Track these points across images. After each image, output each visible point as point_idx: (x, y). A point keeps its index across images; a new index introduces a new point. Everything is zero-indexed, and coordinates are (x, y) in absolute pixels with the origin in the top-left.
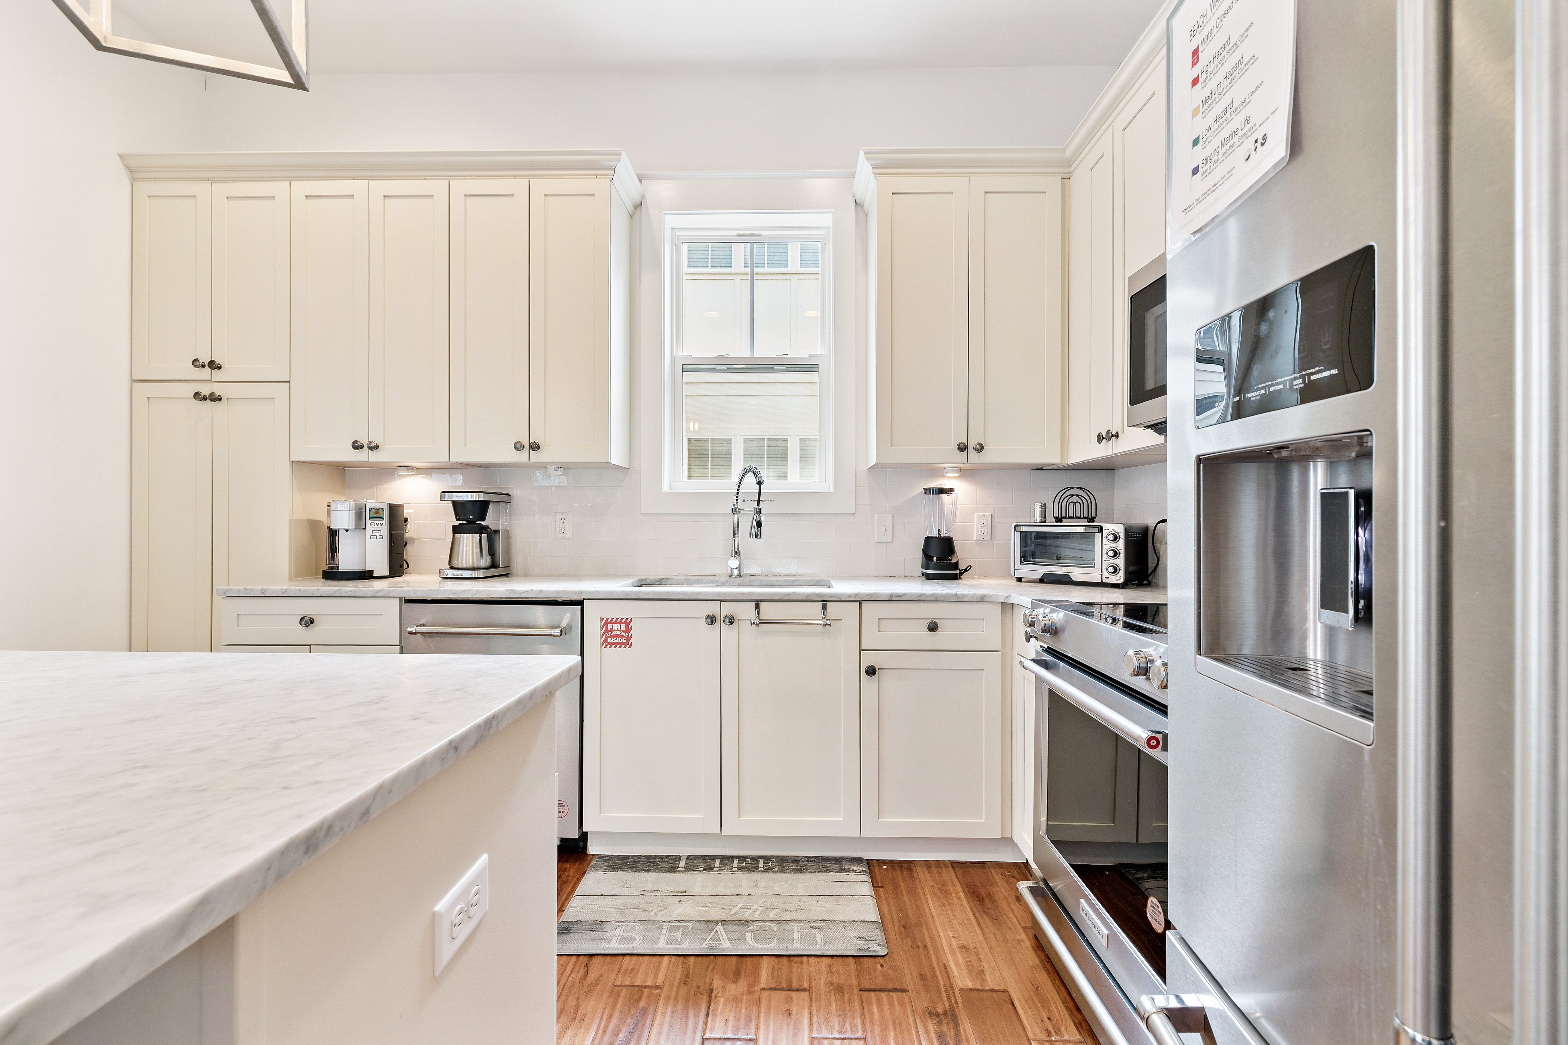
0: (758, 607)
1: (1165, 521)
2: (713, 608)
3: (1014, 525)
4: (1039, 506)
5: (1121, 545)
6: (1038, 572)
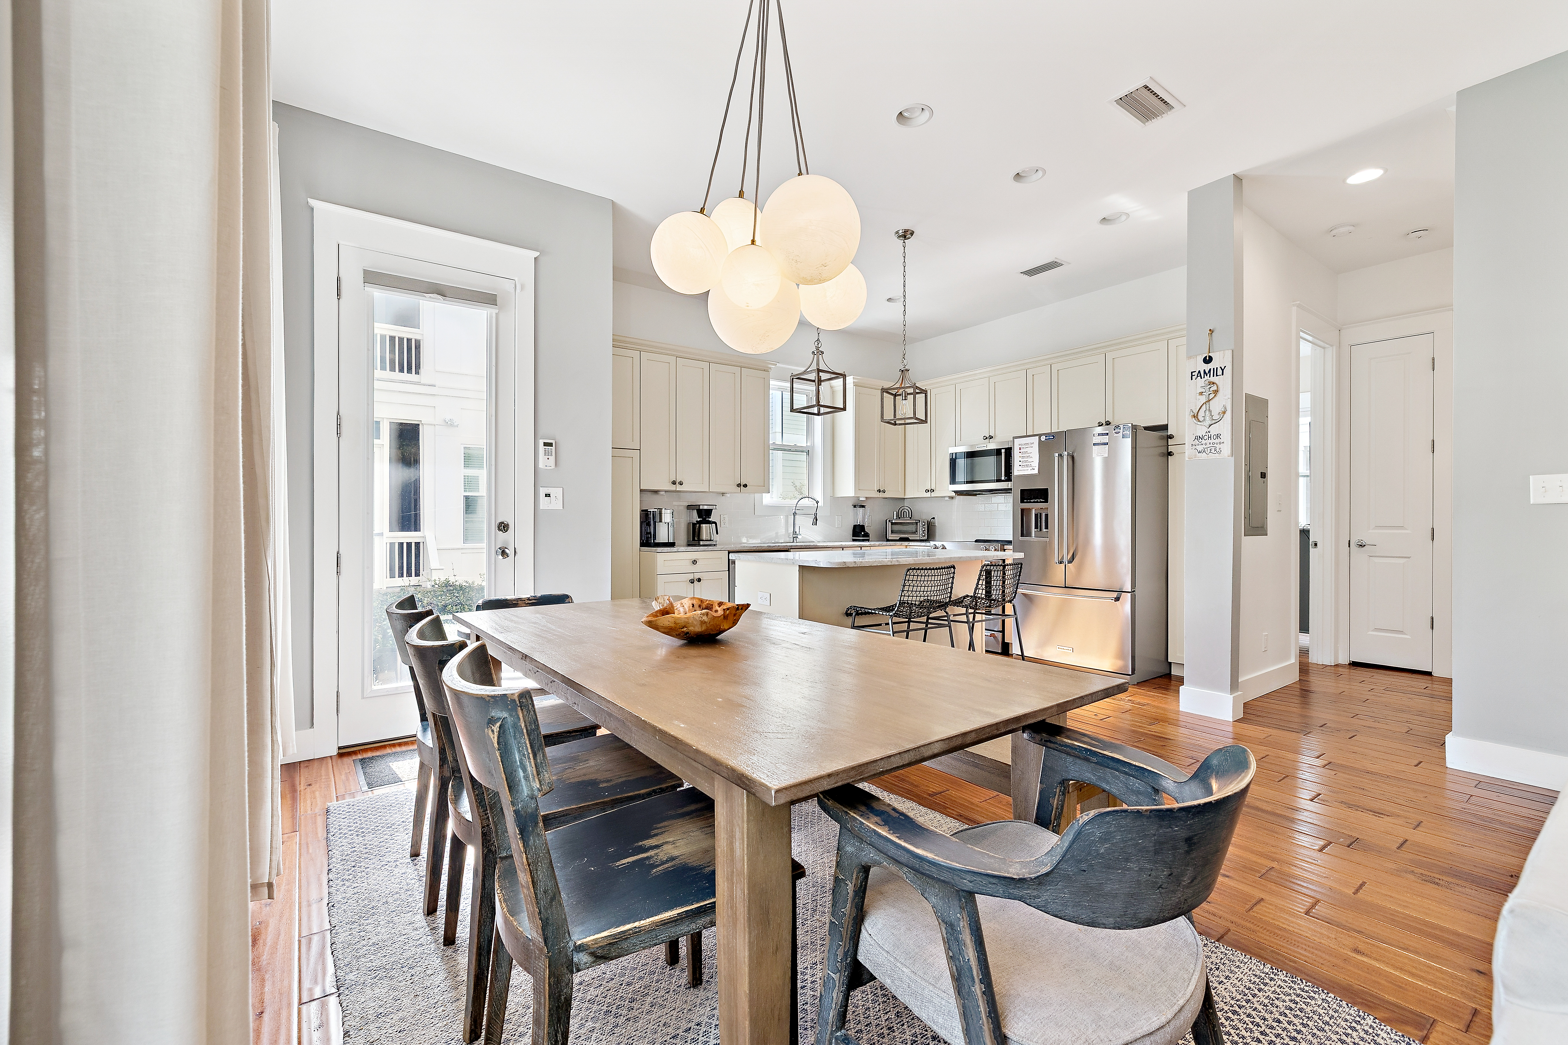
1: (934, 518)
3: (888, 520)
4: (895, 513)
5: (926, 526)
6: (897, 536)
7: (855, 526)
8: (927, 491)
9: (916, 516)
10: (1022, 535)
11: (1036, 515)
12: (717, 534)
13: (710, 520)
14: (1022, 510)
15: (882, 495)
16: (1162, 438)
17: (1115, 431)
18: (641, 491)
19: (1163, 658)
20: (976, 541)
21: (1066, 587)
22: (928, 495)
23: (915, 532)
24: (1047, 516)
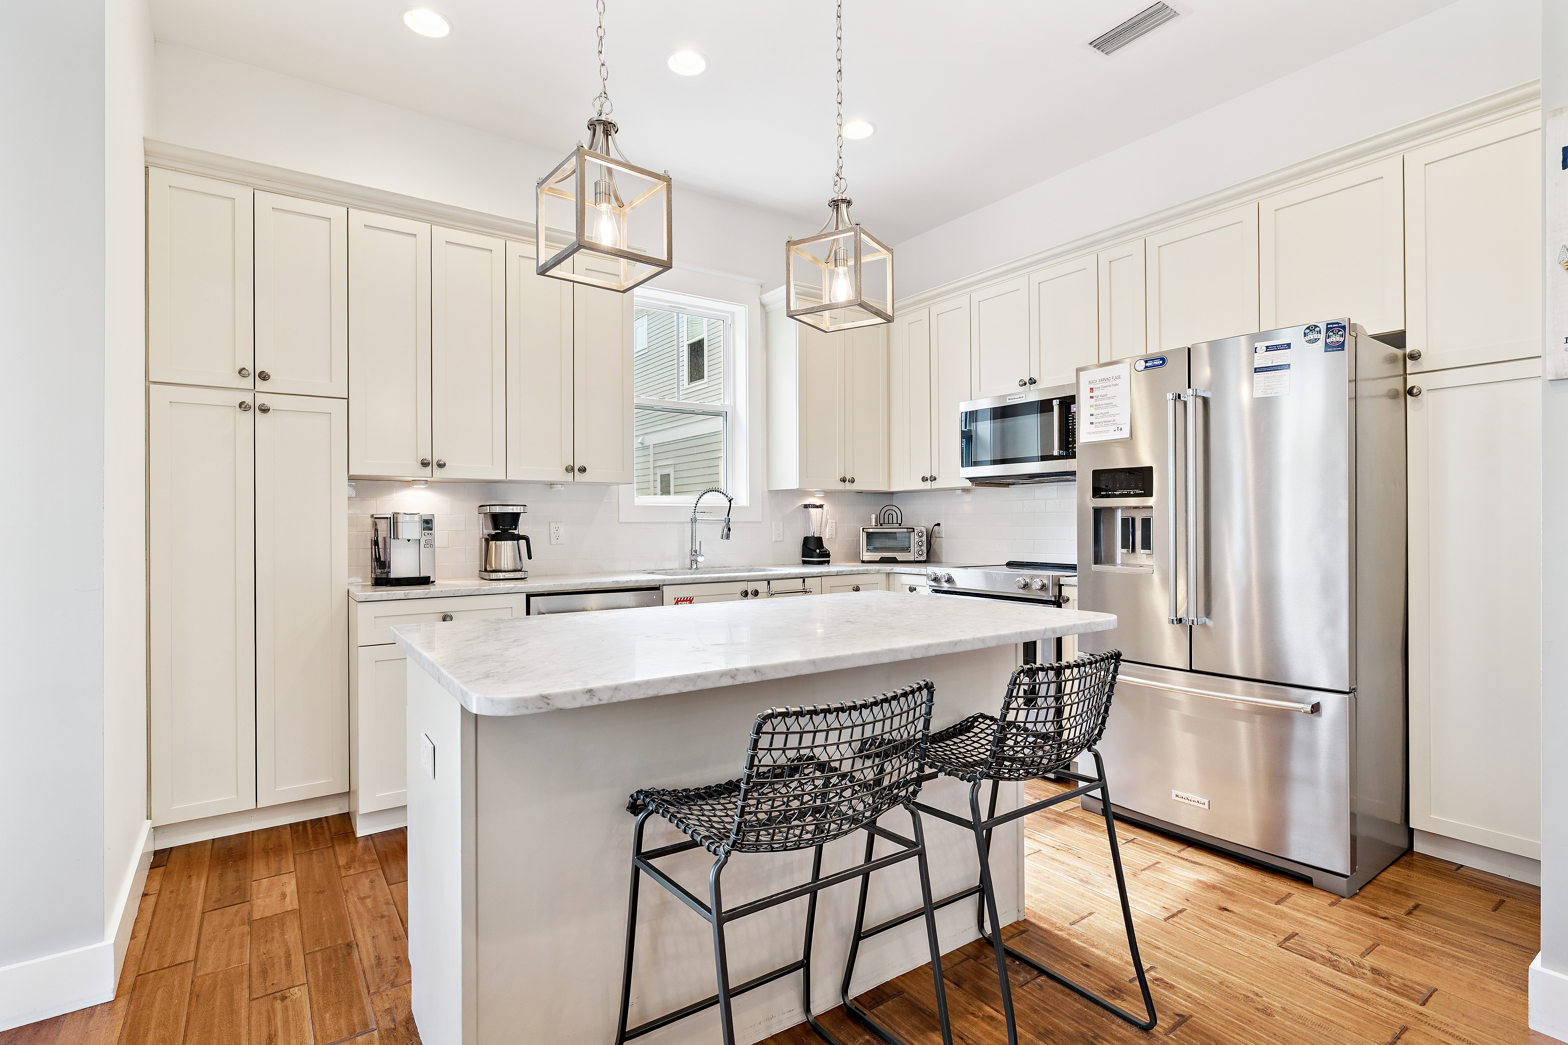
0: (769, 583)
1: (939, 525)
2: (743, 586)
3: (861, 528)
4: (874, 516)
5: (924, 539)
6: (877, 556)
7: (806, 539)
8: (924, 479)
9: (907, 523)
10: (1097, 560)
11: (1125, 521)
12: (530, 557)
13: (516, 532)
14: (1097, 511)
15: (848, 486)
16: (1393, 360)
17: (1308, 338)
18: (351, 478)
19: (1397, 817)
20: (1010, 564)
21: (1191, 671)
22: (928, 485)
23: (907, 549)
24: (1146, 523)
